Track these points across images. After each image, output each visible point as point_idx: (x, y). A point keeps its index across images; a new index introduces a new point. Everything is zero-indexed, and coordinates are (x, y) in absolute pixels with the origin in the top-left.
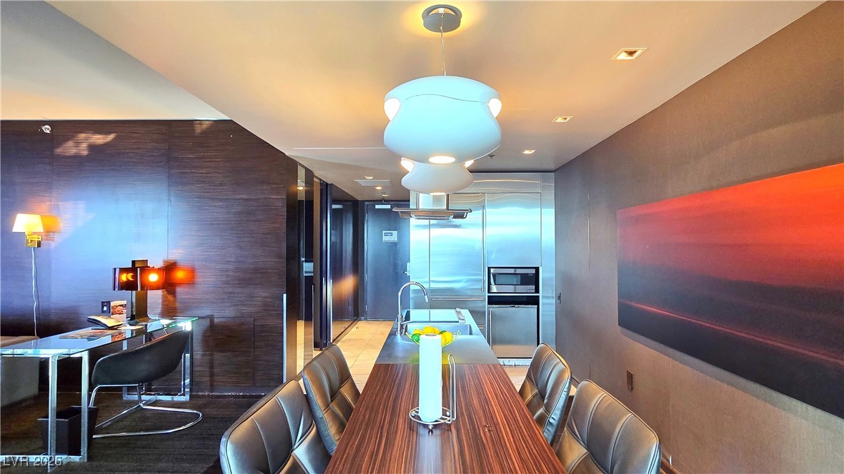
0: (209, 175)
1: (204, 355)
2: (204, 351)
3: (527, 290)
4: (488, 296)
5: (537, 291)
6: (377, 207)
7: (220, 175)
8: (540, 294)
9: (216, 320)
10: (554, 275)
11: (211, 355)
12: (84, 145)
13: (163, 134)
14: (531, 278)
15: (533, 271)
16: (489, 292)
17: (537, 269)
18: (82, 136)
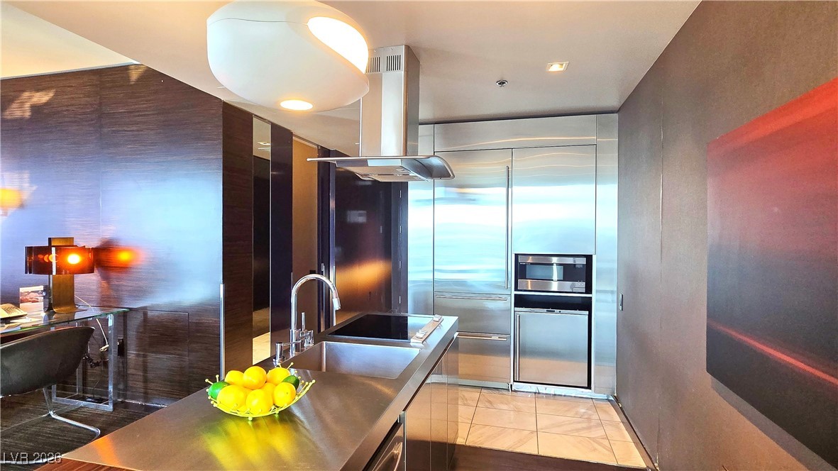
0: (141, 133)
1: (138, 355)
2: (138, 351)
3: (575, 289)
4: (515, 295)
5: (589, 289)
7: (152, 132)
8: (594, 296)
9: (150, 314)
10: (615, 266)
11: (145, 356)
12: (27, 105)
13: (93, 85)
14: (581, 271)
15: (584, 261)
16: (516, 289)
17: (589, 258)
18: (26, 94)
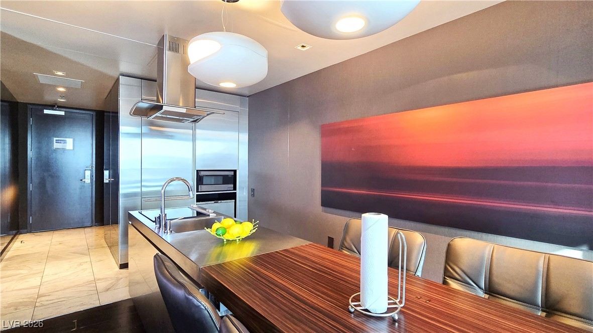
3: (227, 188)
4: (197, 195)
5: (235, 188)
6: (46, 112)
8: (237, 191)
14: (231, 178)
15: (232, 173)
16: (197, 192)
17: (235, 171)
